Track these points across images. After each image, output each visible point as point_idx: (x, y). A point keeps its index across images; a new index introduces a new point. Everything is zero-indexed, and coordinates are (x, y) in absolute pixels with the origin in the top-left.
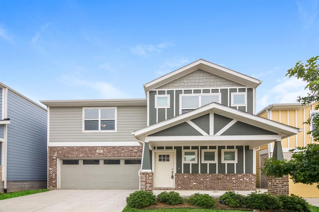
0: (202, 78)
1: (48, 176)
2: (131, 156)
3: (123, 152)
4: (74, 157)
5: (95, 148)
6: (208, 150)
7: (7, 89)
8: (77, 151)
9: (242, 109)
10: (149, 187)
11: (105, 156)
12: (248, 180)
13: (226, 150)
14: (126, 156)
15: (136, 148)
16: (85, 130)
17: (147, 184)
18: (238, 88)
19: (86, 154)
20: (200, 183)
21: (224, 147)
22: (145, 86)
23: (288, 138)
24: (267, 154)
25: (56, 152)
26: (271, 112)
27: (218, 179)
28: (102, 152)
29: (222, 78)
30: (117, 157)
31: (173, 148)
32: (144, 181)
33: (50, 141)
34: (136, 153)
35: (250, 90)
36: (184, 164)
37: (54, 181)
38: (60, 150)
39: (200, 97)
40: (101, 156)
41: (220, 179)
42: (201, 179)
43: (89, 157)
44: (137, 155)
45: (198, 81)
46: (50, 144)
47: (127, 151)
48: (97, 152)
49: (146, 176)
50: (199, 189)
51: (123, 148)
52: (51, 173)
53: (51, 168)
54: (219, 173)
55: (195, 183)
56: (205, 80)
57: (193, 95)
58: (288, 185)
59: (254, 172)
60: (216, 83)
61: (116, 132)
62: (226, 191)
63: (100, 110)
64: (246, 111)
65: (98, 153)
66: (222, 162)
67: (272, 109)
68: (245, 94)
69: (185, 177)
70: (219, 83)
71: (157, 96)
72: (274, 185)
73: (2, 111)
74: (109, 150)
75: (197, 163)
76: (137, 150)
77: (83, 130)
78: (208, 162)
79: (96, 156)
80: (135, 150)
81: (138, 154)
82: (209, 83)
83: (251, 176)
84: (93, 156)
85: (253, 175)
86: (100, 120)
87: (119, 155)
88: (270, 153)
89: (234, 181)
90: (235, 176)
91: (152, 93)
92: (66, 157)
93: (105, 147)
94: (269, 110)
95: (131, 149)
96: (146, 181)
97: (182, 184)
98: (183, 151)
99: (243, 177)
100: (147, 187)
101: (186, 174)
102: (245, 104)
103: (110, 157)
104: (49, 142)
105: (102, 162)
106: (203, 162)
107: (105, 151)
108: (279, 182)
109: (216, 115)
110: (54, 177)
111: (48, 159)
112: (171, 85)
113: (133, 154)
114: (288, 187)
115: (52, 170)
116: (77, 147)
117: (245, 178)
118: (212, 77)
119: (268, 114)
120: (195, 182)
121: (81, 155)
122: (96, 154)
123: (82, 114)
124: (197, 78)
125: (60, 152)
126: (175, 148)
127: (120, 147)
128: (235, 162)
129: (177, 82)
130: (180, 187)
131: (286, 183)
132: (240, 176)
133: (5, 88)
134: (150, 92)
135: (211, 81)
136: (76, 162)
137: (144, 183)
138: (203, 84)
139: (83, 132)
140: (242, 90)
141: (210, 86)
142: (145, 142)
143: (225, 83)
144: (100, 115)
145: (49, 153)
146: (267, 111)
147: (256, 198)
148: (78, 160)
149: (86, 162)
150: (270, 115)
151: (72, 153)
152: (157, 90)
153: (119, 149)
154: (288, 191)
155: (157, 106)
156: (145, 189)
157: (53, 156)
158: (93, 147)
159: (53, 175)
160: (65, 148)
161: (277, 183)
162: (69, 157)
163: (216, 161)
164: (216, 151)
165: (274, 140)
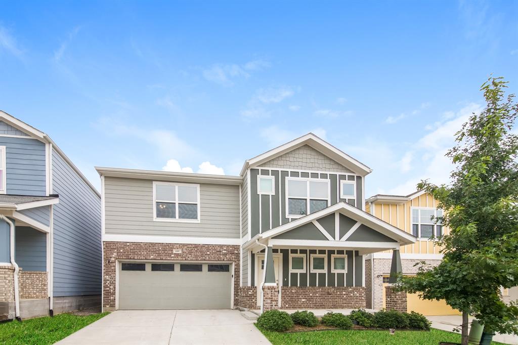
0: (309, 156)
1: (103, 289)
2: (218, 260)
3: (208, 253)
4: (142, 259)
5: (171, 246)
6: (318, 255)
7: (51, 145)
8: (146, 249)
9: (351, 203)
10: (275, 306)
11: (184, 259)
12: (358, 295)
13: (336, 255)
14: (212, 259)
15: (225, 248)
16: (157, 217)
17: (273, 302)
18: (347, 174)
19: (159, 255)
20: (309, 300)
21: (333, 252)
22: (248, 163)
23: (406, 246)
24: (370, 260)
25: (116, 250)
26: (374, 205)
27: (329, 294)
28: (180, 252)
29: (331, 160)
30: (201, 260)
31: (279, 251)
32: (270, 298)
33: (106, 233)
34: (225, 255)
35: (359, 178)
36: (291, 273)
37: (112, 298)
38: (121, 248)
39: (308, 183)
40: (180, 258)
41: (331, 294)
42: (311, 295)
43: (162, 259)
44: (227, 258)
45: (304, 160)
46: (106, 237)
47: (214, 251)
48: (174, 252)
49: (271, 292)
50: (308, 307)
51: (208, 247)
52: (107, 284)
53: (107, 276)
54: (328, 286)
55: (304, 300)
56: (312, 161)
57: (300, 179)
58: (406, 302)
59: (364, 285)
60: (324, 166)
61: (199, 222)
62: (352, 310)
63: (177, 186)
64: (356, 206)
65: (175, 254)
66: (332, 272)
67: (376, 201)
68: (354, 183)
69: (293, 291)
70: (328, 166)
71: (259, 177)
72: (394, 302)
73: (45, 181)
74: (190, 249)
75: (305, 272)
76: (226, 251)
77: (154, 218)
78: (318, 271)
79: (172, 259)
80: (224, 252)
81: (227, 256)
82: (317, 165)
83: (361, 290)
84: (169, 258)
85: (363, 288)
86: (177, 202)
87: (204, 258)
88: (373, 259)
89: (345, 296)
90: (345, 289)
91: (254, 172)
92: (130, 259)
93: (184, 245)
94: (372, 203)
95: (219, 249)
96: (272, 298)
97: (290, 301)
98: (291, 256)
99: (352, 292)
100: (272, 306)
101: (294, 288)
102: (354, 197)
103: (191, 260)
104: (104, 233)
105: (177, 268)
106: (313, 271)
107: (185, 251)
108: (399, 297)
109: (341, 216)
110: (112, 291)
111: (103, 262)
112: (275, 162)
113: (221, 256)
114: (406, 304)
115: (109, 279)
116: (146, 244)
117: (356, 293)
118: (320, 157)
119: (371, 208)
120: (304, 298)
121: (152, 257)
122: (172, 255)
123: (152, 192)
124: (304, 156)
125: (122, 251)
126: (282, 251)
127: (204, 246)
128: (345, 271)
129: (283, 159)
130: (287, 306)
131: (404, 299)
132: (351, 289)
133: (49, 143)
134: (251, 170)
135: (320, 162)
136: (140, 267)
137: (269, 301)
138: (310, 165)
139: (154, 220)
140: (351, 178)
141: (318, 168)
142: (269, 246)
143: (334, 166)
144: (177, 195)
145: (104, 252)
146: (370, 203)
147: (387, 316)
148: (145, 264)
149: (156, 267)
150: (374, 210)
151: (139, 253)
152: (260, 168)
153: (204, 249)
154: (406, 308)
155: (260, 192)
156: (271, 308)
157: (111, 257)
158: (168, 244)
159: (111, 287)
160: (128, 244)
161: (397, 299)
162: (134, 259)
163: (325, 271)
164: (325, 256)
165: (393, 249)
